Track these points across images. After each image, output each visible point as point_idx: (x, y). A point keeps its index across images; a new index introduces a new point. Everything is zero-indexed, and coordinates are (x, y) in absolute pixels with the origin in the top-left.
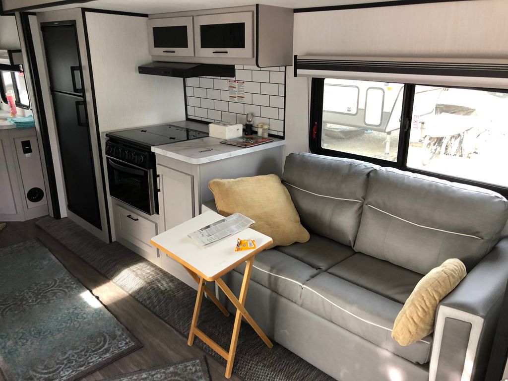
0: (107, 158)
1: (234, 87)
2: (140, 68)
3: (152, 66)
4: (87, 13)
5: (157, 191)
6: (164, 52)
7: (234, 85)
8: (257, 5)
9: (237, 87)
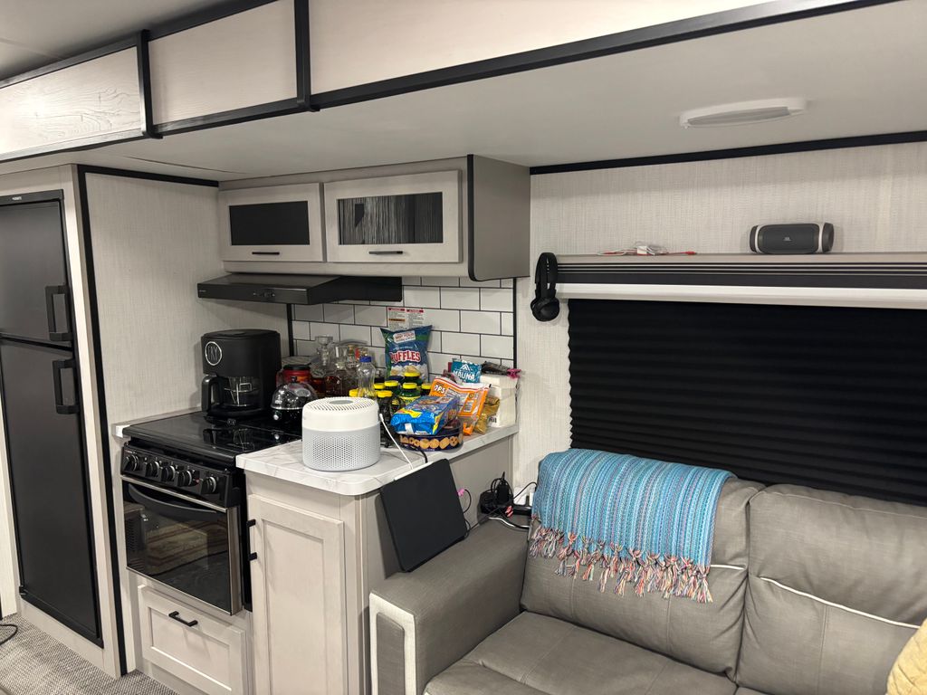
0: (125, 484)
1: (400, 320)
2: (200, 286)
3: (225, 282)
4: (89, 177)
5: (247, 557)
6: (253, 253)
7: (400, 316)
8: (470, 158)
9: (407, 319)
